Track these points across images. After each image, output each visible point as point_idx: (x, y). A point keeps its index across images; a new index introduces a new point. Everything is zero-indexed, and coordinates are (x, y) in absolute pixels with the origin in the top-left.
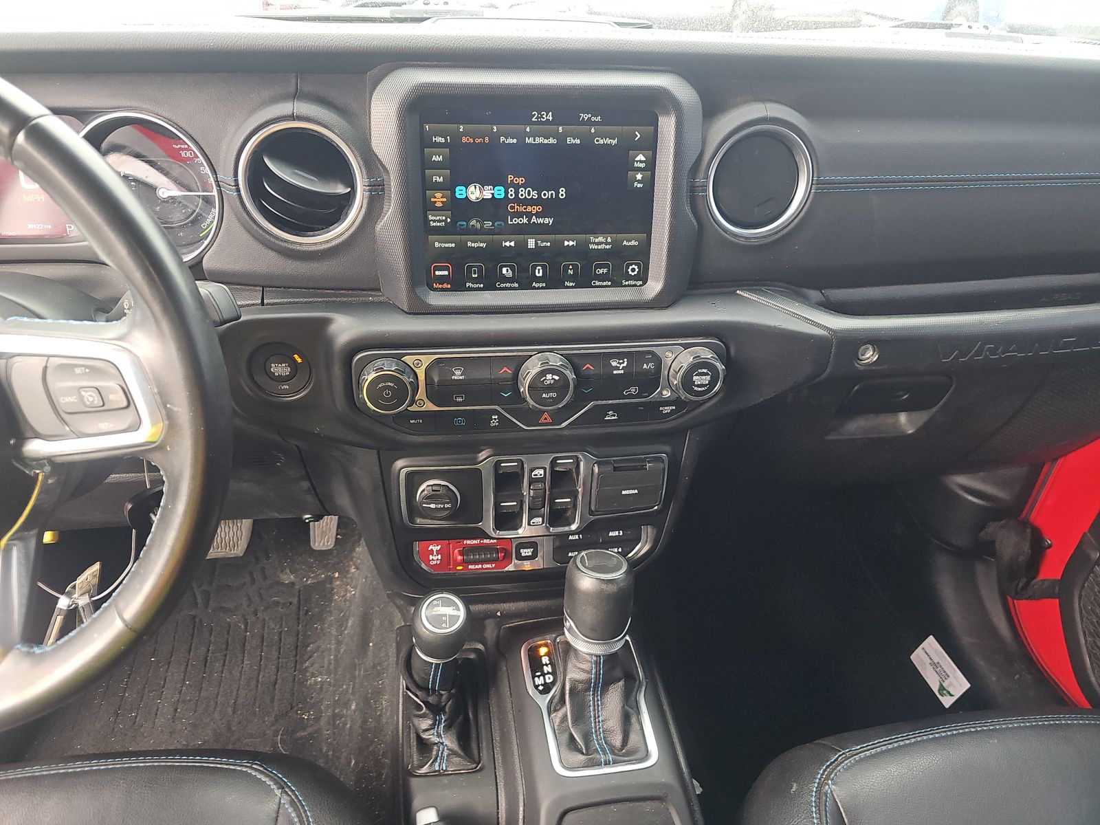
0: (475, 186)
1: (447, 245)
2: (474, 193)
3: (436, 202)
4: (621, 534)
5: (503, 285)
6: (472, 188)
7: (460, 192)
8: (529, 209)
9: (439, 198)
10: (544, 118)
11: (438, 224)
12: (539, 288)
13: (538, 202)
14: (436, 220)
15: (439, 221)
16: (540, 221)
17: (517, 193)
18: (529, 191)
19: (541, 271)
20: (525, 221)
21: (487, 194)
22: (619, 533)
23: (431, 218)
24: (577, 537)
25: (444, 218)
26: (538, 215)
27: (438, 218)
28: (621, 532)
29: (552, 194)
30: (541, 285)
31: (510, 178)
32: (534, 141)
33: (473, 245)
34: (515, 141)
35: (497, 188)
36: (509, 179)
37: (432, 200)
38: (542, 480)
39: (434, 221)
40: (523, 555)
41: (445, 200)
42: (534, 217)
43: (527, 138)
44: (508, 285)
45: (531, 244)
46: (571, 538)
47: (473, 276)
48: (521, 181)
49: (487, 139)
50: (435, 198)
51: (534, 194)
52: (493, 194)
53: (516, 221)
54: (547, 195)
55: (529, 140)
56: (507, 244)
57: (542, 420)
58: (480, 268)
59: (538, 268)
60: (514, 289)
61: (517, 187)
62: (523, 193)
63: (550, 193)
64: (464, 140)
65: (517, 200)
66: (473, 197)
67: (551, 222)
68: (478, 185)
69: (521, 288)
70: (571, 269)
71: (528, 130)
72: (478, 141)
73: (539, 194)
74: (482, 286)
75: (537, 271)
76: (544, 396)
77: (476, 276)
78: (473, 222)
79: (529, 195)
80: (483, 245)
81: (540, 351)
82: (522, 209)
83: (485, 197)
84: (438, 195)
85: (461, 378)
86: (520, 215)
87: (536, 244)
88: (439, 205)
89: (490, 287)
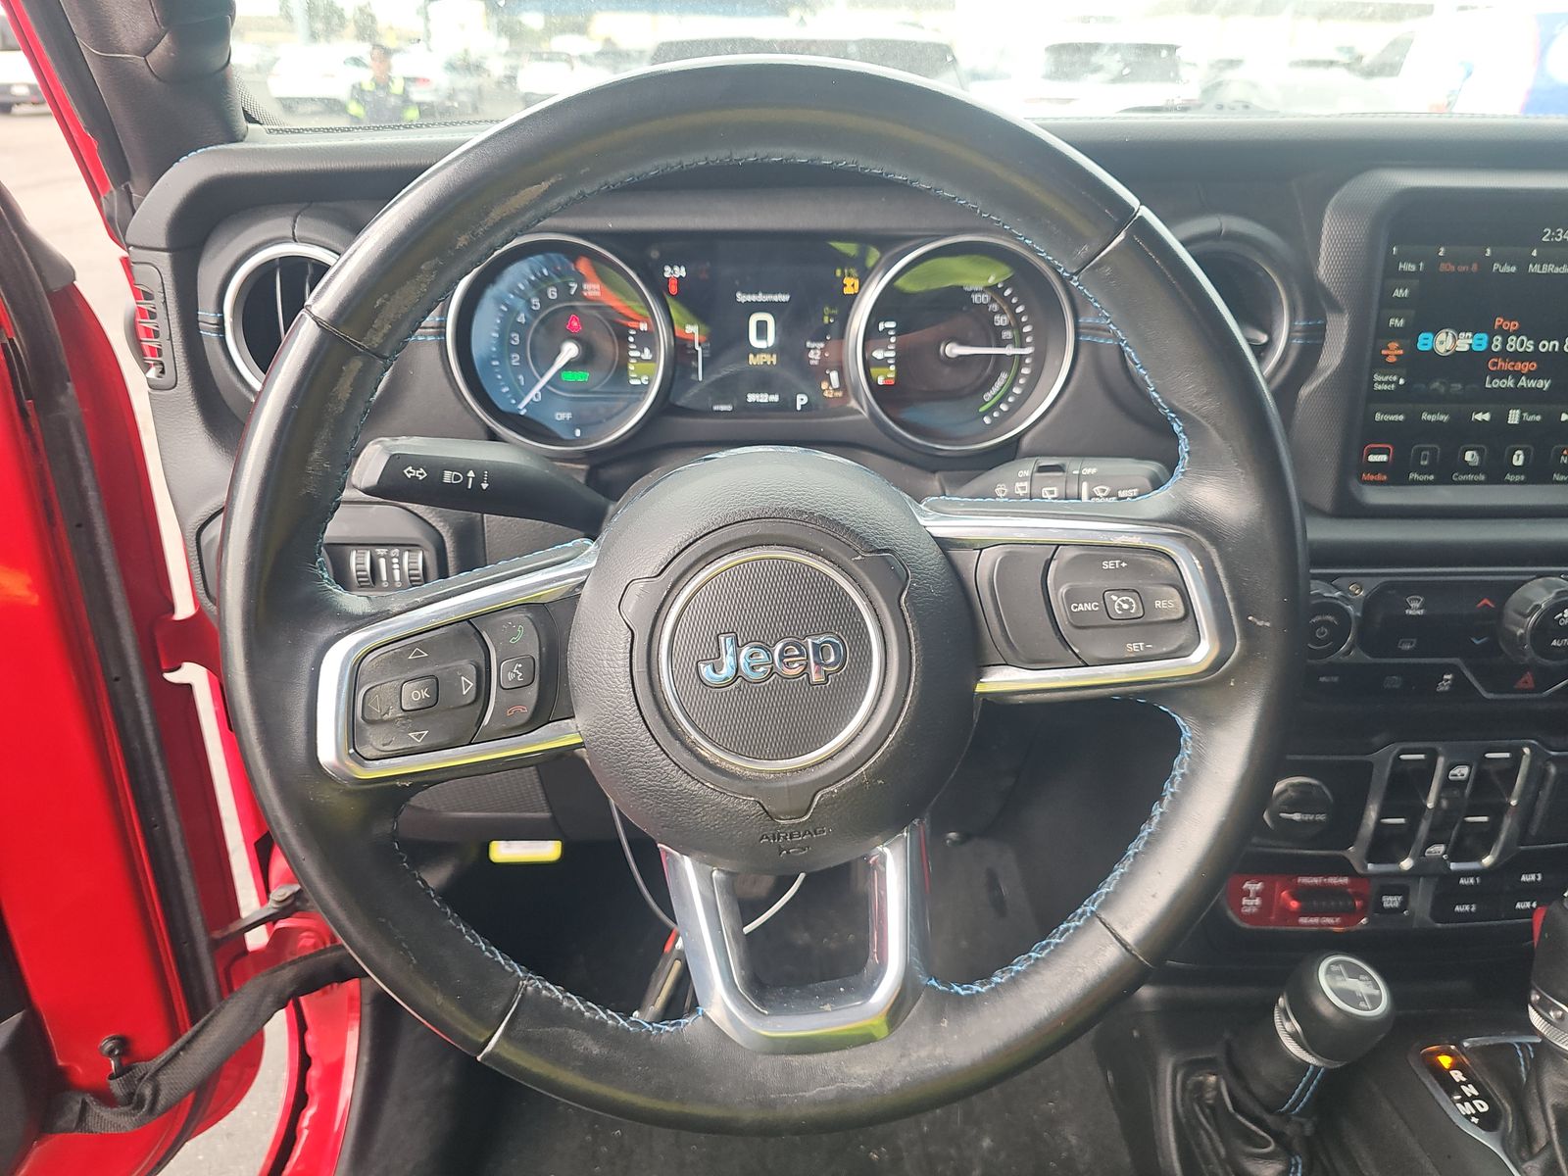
0: (1447, 333)
1: (1392, 418)
2: (1445, 343)
3: (1387, 355)
4: (1539, 879)
5: (1463, 478)
6: (1442, 336)
7: (1424, 342)
8: (1519, 366)
9: (1393, 351)
10: (1559, 237)
11: (1385, 387)
12: (1514, 483)
13: (1535, 356)
14: (1383, 382)
15: (1388, 383)
16: (1532, 384)
17: (1505, 343)
18: (1523, 340)
19: (1522, 457)
20: (1510, 383)
21: (1463, 345)
22: (1537, 877)
23: (1377, 377)
24: (1472, 881)
25: (1395, 378)
26: (1530, 376)
27: (1386, 379)
28: (1539, 875)
29: (1554, 346)
30: (1518, 478)
31: (1499, 321)
32: (1541, 269)
33: (1429, 417)
34: (1513, 269)
35: (1478, 336)
36: (1497, 323)
37: (1384, 352)
38: (1460, 784)
39: (1381, 383)
40: (1386, 905)
41: (1401, 352)
42: (1523, 378)
43: (1531, 266)
44: (1470, 477)
45: (1514, 417)
46: (1462, 881)
47: (1422, 463)
48: (1513, 325)
49: (1475, 267)
50: (1388, 348)
51: (1529, 346)
52: (1470, 345)
53: (1498, 383)
54: (1546, 346)
55: (1534, 269)
56: (1479, 417)
57: (1520, 684)
58: (1433, 452)
59: (1518, 452)
60: (1479, 483)
61: (1506, 335)
62: (1513, 344)
63: (1552, 343)
64: (1443, 267)
65: (1504, 354)
66: (1441, 349)
67: (1547, 386)
68: (1451, 332)
69: (1489, 481)
70: (1565, 456)
71: (1534, 254)
72: (1463, 268)
73: (1536, 346)
74: (1432, 477)
75: (1515, 457)
76: (1554, 643)
77: (1426, 463)
78: (1436, 385)
79: (1522, 346)
80: (1444, 418)
81: (1540, 575)
82: (1508, 366)
83: (1457, 349)
84: (1393, 345)
85: (1419, 612)
86: (1503, 375)
87: (1521, 417)
88: (1391, 359)
89: (1444, 479)
